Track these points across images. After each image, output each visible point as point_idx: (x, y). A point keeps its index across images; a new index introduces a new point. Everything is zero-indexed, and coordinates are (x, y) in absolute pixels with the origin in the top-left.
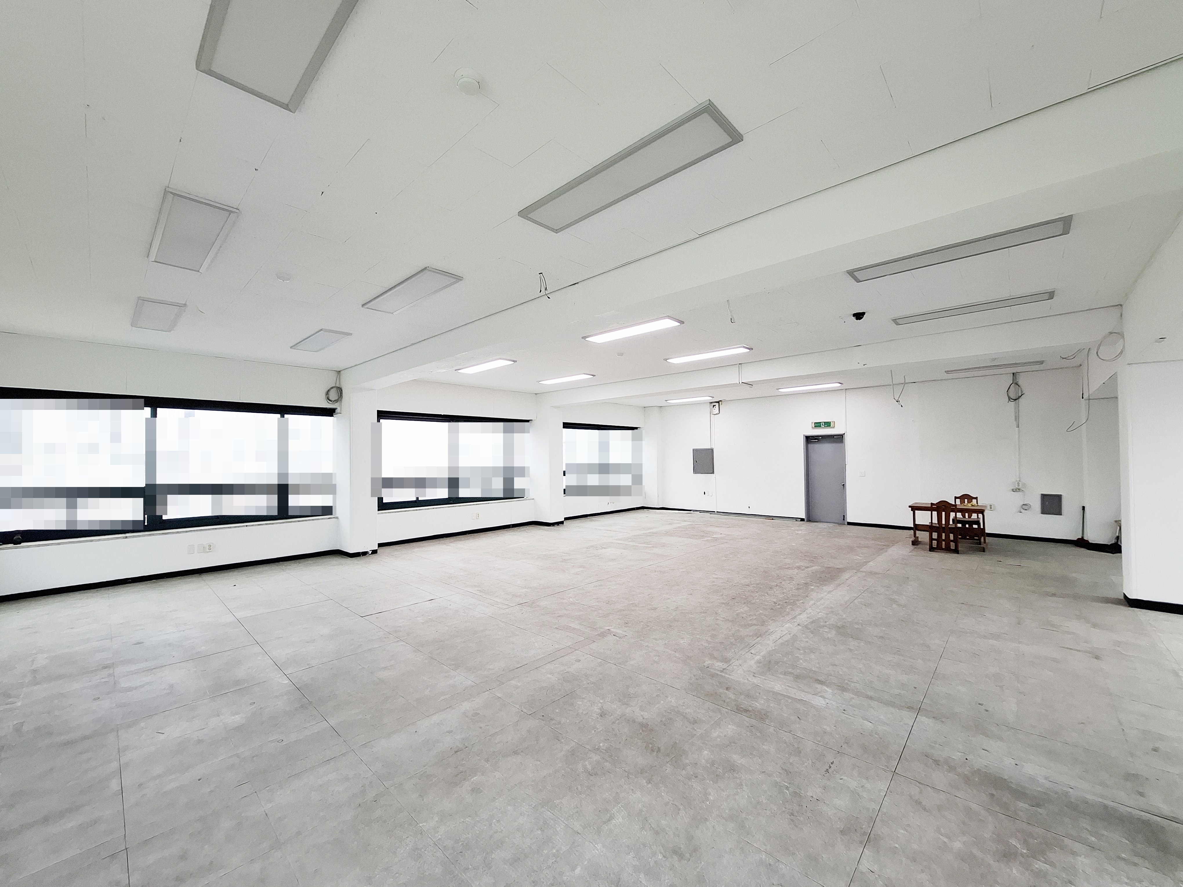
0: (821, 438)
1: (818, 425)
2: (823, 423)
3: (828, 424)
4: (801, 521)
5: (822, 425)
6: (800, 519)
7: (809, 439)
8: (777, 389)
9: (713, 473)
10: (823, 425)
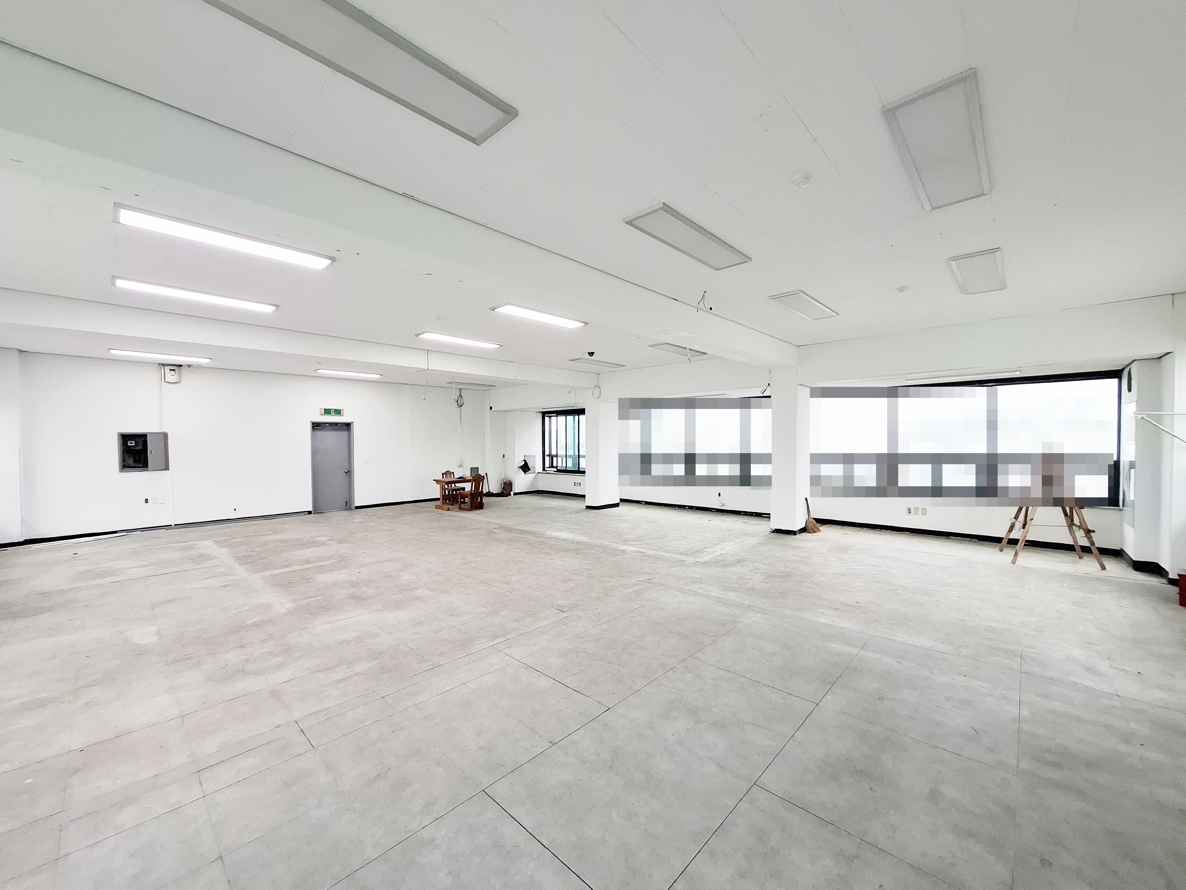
0: (328, 425)
1: (327, 412)
2: (334, 410)
3: (338, 412)
4: (309, 514)
5: (332, 412)
6: (307, 513)
7: (316, 426)
8: (315, 371)
9: (167, 468)
10: (334, 412)
